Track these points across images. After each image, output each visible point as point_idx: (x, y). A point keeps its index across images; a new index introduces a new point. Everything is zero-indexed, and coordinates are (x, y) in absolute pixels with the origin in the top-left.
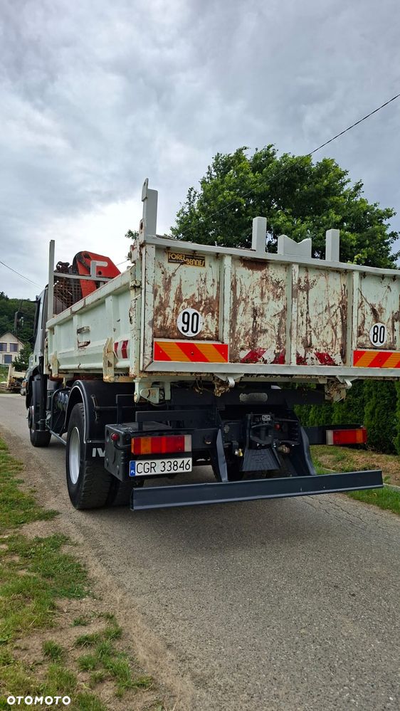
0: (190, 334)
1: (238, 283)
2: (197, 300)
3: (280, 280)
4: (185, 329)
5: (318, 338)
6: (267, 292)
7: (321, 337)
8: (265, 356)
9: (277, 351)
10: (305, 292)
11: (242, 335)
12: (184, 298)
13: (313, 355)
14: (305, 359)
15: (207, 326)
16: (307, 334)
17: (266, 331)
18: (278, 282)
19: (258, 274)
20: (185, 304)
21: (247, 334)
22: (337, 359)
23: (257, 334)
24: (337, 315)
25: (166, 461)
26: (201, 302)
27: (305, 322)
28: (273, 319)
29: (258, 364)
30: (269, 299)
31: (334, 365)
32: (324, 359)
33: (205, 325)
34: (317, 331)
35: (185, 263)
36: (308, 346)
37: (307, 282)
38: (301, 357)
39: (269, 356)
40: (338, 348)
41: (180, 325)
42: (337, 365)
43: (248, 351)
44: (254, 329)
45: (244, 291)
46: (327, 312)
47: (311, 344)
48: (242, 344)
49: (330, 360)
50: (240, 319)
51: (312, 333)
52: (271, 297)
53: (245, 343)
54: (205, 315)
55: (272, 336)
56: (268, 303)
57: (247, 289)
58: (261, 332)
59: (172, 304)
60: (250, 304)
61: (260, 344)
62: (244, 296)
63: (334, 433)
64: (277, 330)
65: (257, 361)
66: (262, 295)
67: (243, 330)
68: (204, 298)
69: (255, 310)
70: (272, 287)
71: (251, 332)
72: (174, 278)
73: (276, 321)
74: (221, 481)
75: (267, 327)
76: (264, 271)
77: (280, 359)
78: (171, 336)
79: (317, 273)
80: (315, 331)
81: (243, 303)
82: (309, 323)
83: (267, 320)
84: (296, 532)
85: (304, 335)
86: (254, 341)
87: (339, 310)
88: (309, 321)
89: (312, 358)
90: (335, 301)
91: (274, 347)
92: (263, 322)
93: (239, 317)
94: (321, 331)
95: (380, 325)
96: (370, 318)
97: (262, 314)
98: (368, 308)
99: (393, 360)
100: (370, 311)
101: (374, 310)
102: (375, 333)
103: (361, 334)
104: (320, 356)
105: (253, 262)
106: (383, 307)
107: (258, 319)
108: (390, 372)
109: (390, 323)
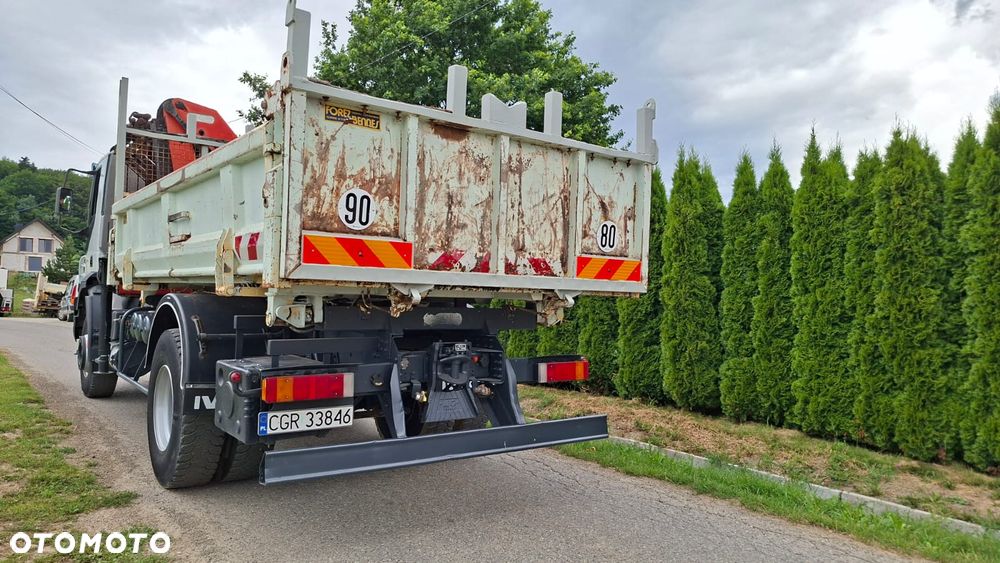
0: (357, 226)
1: (427, 156)
2: (368, 178)
3: (485, 156)
4: (350, 218)
5: (533, 239)
6: (466, 171)
7: (536, 237)
8: (462, 261)
9: (479, 255)
10: (517, 175)
11: (432, 230)
12: (348, 174)
13: (526, 262)
14: (516, 266)
15: (382, 216)
16: (518, 232)
17: (464, 226)
18: (482, 159)
19: (455, 146)
20: (349, 182)
21: (438, 229)
22: (556, 267)
23: (452, 229)
24: (557, 209)
25: (314, 411)
26: (373, 181)
27: (516, 216)
28: (475, 210)
29: (453, 271)
30: (469, 182)
31: (553, 275)
32: (540, 266)
33: (379, 214)
34: (532, 229)
35: (351, 122)
36: (520, 249)
37: (520, 161)
38: (510, 264)
39: (469, 261)
40: (557, 253)
41: (342, 212)
42: (556, 276)
43: (439, 254)
44: (449, 222)
45: (435, 168)
46: (545, 204)
47: (524, 246)
48: (431, 243)
49: (548, 268)
50: (429, 207)
51: (526, 231)
52: (473, 178)
53: (436, 241)
54: (380, 199)
55: (472, 234)
56: (468, 187)
57: (440, 166)
58: (458, 227)
59: (331, 182)
60: (444, 187)
61: (456, 245)
62: (435, 175)
63: (549, 367)
64: (479, 226)
65: (451, 267)
66: (461, 175)
67: (433, 224)
68: (378, 175)
69: (450, 197)
70: (473, 165)
71: (444, 226)
72: (333, 143)
73: (478, 213)
74: (396, 437)
75: (468, 222)
76: (462, 143)
77: (483, 266)
78: (328, 227)
79: (533, 150)
80: (528, 229)
81: (433, 184)
82: (522, 217)
83: (466, 211)
84: (497, 503)
85: (515, 234)
86: (449, 240)
87: (559, 202)
88: (521, 215)
89: (525, 266)
90: (555, 189)
91: (475, 249)
92: (461, 214)
93: (427, 205)
94: (537, 229)
95: (610, 224)
96: (598, 214)
97: (460, 203)
98: (595, 202)
99: (624, 271)
100: (598, 206)
101: (603, 205)
102: (604, 235)
103: (586, 235)
104: (534, 262)
105: (449, 129)
106: (614, 200)
107: (455, 209)
108: (622, 286)
109: (622, 222)
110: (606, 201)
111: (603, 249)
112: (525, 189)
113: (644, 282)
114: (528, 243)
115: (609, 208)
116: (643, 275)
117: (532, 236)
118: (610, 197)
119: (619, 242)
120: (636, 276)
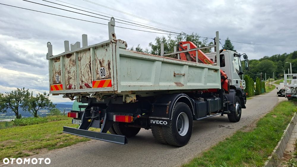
0: (58, 82)
1: (65, 64)
4: (57, 81)
5: (85, 78)
6: (71, 64)
9: (75, 84)
10: (80, 61)
14: (82, 86)
17: (71, 78)
18: (74, 60)
19: (69, 59)
24: (88, 68)
30: (71, 67)
33: (60, 79)
34: (84, 75)
36: (82, 82)
37: (80, 57)
39: (73, 86)
40: (90, 81)
41: (56, 80)
42: (91, 88)
43: (69, 85)
44: (68, 78)
46: (86, 67)
48: (67, 83)
49: (89, 86)
51: (83, 76)
54: (60, 76)
55: (73, 80)
59: (55, 74)
61: (70, 83)
62: (66, 68)
63: (116, 116)
64: (74, 77)
65: (71, 89)
66: (70, 66)
69: (68, 72)
70: (72, 62)
72: (55, 67)
73: (74, 74)
75: (72, 77)
76: (70, 58)
79: (83, 53)
81: (66, 70)
83: (71, 74)
86: (69, 82)
87: (89, 65)
88: (81, 72)
89: (84, 86)
90: (88, 62)
95: (102, 68)
96: (99, 66)
98: (98, 62)
99: (106, 84)
100: (99, 63)
101: (100, 62)
102: (101, 72)
103: (97, 74)
104: (86, 85)
105: (69, 56)
106: (104, 59)
107: (69, 75)
108: (105, 89)
109: (107, 66)
110: (101, 61)
111: (102, 77)
112: (82, 64)
113: (113, 87)
114: (84, 79)
115: (102, 63)
116: (112, 84)
117: (84, 77)
118: (102, 59)
119: (107, 74)
120: (110, 85)
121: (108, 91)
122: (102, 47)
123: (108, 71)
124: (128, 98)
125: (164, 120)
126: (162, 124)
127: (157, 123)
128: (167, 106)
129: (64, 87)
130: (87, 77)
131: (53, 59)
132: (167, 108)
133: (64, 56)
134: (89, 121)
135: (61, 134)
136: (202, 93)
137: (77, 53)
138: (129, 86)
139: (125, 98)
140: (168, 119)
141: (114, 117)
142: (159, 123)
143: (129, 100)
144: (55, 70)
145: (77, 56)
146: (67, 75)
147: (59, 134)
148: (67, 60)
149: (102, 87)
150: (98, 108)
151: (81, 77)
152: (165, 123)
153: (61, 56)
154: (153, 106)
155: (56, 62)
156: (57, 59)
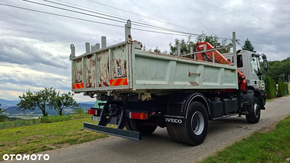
0: (79, 81)
8: (92, 85)
9: (94, 83)
10: (99, 62)
11: (87, 79)
14: (101, 85)
17: (91, 77)
18: (94, 60)
19: (90, 59)
24: (107, 67)
28: (93, 73)
30: (91, 67)
34: (103, 74)
36: (101, 80)
37: (100, 58)
40: (108, 80)
41: (78, 79)
42: (109, 86)
43: (89, 84)
44: (89, 77)
48: (87, 82)
49: (107, 84)
51: (101, 75)
55: (93, 79)
59: (77, 74)
61: (90, 82)
62: (87, 67)
63: (132, 114)
64: (94, 76)
65: (91, 87)
68: (81, 70)
69: (89, 71)
70: (92, 63)
75: (92, 76)
79: (102, 53)
81: (87, 69)
83: (91, 74)
86: (89, 81)
87: (107, 65)
88: (100, 71)
90: (106, 62)
95: (119, 67)
96: (116, 65)
97: (90, 72)
98: (116, 62)
99: (122, 82)
100: (116, 63)
102: (118, 71)
103: (114, 73)
104: (104, 83)
105: (89, 56)
106: (121, 59)
107: (89, 74)
108: (121, 87)
109: (124, 66)
110: (118, 61)
111: (119, 76)
112: (101, 64)
113: (128, 85)
114: (102, 78)
115: (119, 63)
116: (128, 82)
117: (103, 76)
118: (120, 59)
119: (123, 73)
120: (126, 83)
121: (124, 89)
122: (119, 47)
123: (124, 70)
124: (143, 96)
125: (178, 119)
126: (177, 122)
127: (172, 122)
128: (181, 105)
129: (85, 85)
130: (105, 76)
131: (75, 59)
132: (181, 107)
133: (85, 57)
134: (107, 117)
135: (83, 131)
136: (219, 93)
137: (97, 53)
138: (144, 84)
139: (141, 96)
140: (183, 117)
141: (130, 114)
142: (174, 121)
143: (144, 98)
144: (77, 69)
145: (97, 57)
146: (87, 74)
147: (80, 130)
148: (88, 61)
149: (118, 85)
150: (115, 105)
151: (100, 76)
152: (180, 121)
153: (83, 57)
154: (168, 105)
155: (78, 62)
156: (79, 59)
